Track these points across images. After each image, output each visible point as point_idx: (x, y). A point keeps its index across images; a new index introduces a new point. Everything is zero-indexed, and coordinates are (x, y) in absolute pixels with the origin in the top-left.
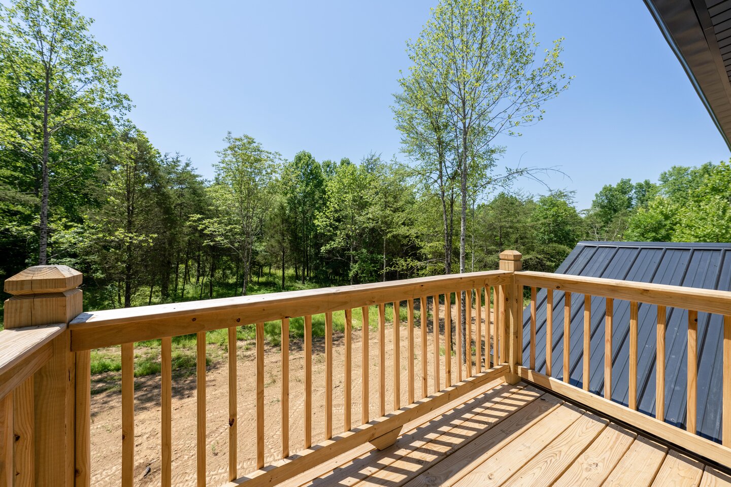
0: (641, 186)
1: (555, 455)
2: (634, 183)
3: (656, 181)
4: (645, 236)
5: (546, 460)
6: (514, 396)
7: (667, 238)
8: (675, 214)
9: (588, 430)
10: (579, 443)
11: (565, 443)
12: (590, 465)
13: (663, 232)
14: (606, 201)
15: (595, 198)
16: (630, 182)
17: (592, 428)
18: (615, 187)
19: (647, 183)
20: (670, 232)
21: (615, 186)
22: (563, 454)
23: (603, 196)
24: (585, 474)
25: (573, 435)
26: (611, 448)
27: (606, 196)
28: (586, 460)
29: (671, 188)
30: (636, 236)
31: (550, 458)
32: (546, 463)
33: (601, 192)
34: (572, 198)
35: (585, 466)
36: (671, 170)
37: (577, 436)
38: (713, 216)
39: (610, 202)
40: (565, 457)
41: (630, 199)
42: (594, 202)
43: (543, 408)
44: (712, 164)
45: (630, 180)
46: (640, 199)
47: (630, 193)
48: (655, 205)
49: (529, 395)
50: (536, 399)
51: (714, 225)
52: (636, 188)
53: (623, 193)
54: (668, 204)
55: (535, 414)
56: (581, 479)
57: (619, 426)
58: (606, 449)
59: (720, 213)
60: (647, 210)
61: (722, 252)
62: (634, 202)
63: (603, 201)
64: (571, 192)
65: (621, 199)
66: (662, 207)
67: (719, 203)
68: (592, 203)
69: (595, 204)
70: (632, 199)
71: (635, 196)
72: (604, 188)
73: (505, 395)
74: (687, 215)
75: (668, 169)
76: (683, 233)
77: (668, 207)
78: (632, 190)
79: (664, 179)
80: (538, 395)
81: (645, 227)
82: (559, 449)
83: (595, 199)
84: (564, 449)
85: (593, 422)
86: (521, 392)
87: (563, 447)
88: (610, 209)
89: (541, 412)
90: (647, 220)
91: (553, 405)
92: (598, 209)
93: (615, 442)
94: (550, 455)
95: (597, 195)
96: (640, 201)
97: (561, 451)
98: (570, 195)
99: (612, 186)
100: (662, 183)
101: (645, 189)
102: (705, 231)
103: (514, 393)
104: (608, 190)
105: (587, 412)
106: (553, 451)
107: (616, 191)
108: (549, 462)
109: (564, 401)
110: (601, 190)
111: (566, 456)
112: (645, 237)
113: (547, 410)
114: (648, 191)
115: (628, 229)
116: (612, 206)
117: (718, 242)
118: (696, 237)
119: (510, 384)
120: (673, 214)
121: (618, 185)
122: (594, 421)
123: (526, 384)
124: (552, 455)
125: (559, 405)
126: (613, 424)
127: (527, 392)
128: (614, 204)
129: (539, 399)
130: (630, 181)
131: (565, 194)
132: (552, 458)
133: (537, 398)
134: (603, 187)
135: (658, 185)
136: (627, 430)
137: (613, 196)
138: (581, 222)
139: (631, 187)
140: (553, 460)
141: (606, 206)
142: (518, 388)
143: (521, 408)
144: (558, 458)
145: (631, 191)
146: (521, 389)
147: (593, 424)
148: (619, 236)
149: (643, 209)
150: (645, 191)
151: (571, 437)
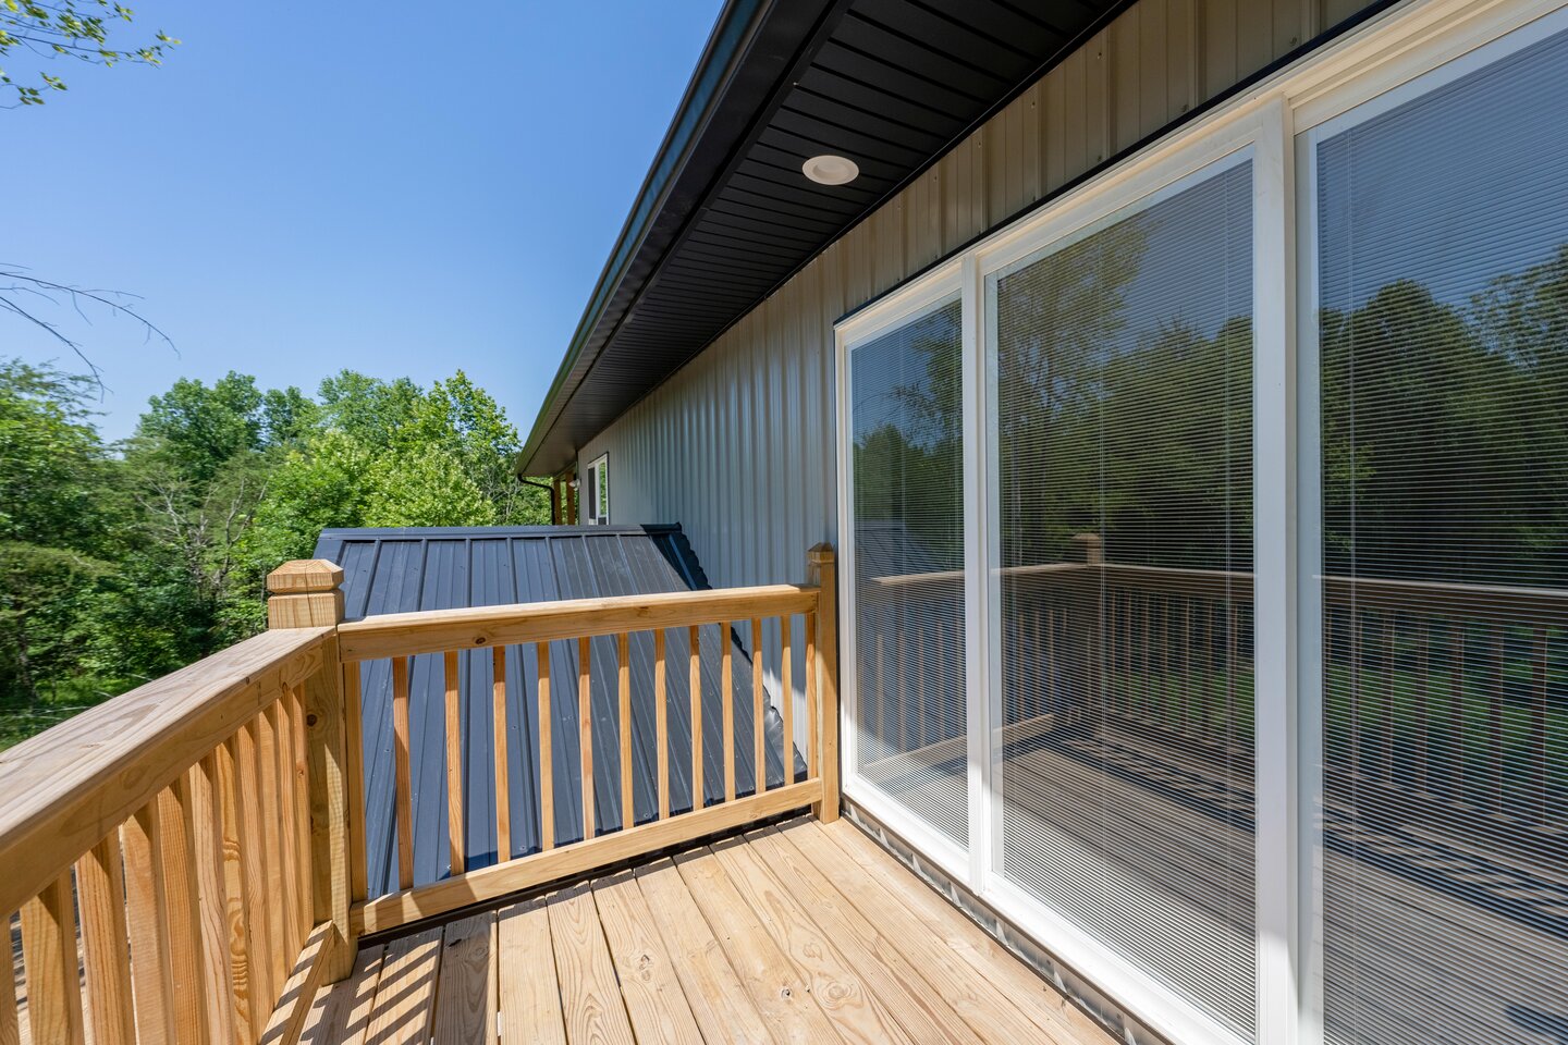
0: (279, 397)
1: (591, 1011)
2: (262, 387)
3: (312, 394)
4: (312, 516)
5: (590, 1035)
6: (382, 998)
7: (355, 520)
8: (365, 471)
9: (581, 922)
10: (595, 954)
11: (579, 975)
12: (641, 967)
13: (348, 507)
14: (186, 423)
15: (151, 407)
16: (254, 385)
17: (582, 915)
18: (213, 388)
19: (294, 395)
20: (359, 506)
21: (210, 385)
22: (596, 995)
23: (178, 408)
24: (651, 986)
25: (573, 950)
26: (632, 917)
27: (187, 408)
28: (629, 966)
29: (345, 415)
30: (288, 518)
31: (592, 1023)
32: (597, 1040)
33: (168, 395)
34: (79, 398)
35: (638, 975)
36: (341, 377)
37: (580, 947)
38: (432, 479)
39: (197, 424)
40: (605, 996)
41: (253, 427)
42: (145, 419)
43: (475, 959)
44: (412, 382)
45: (252, 380)
46: (279, 430)
47: (254, 412)
48: (325, 447)
49: (418, 962)
50: (441, 956)
51: (435, 496)
52: (269, 402)
53: (235, 409)
54: (351, 449)
55: (475, 985)
56: (656, 999)
57: (605, 878)
58: (630, 926)
59: (442, 473)
60: (308, 458)
61: (423, 542)
62: (264, 435)
63: (176, 421)
64: (75, 379)
65: (231, 423)
66: (339, 454)
67: (438, 457)
68: (138, 420)
69: (148, 424)
70: (259, 428)
71: (266, 420)
72: (180, 387)
73: (356, 1015)
74: (386, 473)
75: (335, 374)
76: (384, 509)
77: (350, 455)
78: (256, 405)
79: (329, 390)
80: (435, 944)
81: (310, 496)
82: (584, 996)
83: (148, 410)
84: (589, 986)
85: (572, 904)
86: (388, 972)
87: (585, 987)
88: (198, 445)
89: (482, 968)
90: (314, 481)
91: (485, 936)
92: (158, 444)
93: (626, 905)
94: (586, 1019)
95: (154, 402)
96: (277, 435)
97: (590, 995)
98: (71, 387)
99: (203, 386)
100: (326, 401)
101: (288, 406)
102: (423, 506)
103: (374, 992)
104: (187, 393)
105: (548, 895)
106: (581, 1007)
107: (215, 400)
108: (598, 1032)
109: (494, 912)
110: (169, 389)
111: (603, 993)
112: (312, 520)
113: (487, 956)
114: (298, 415)
115: (264, 499)
116: (205, 439)
117: (439, 525)
118: (409, 517)
119: (339, 982)
120: (362, 472)
121: (221, 385)
122: (572, 900)
123: (382, 946)
124: (587, 1015)
125: (494, 925)
126: (595, 881)
127: (403, 959)
128: (210, 433)
129: (446, 948)
130: (251, 382)
131: (47, 379)
132: (593, 1019)
133: (440, 952)
134: (177, 381)
135: (318, 404)
136: (617, 874)
137: (206, 411)
138: (114, 477)
139: (256, 398)
140: (598, 1020)
141: (187, 437)
142: (371, 972)
143: (433, 1005)
144: (599, 1009)
145: (255, 407)
146: (381, 968)
147: (576, 905)
148: (241, 516)
149: (298, 455)
150: (290, 412)
151: (575, 956)
